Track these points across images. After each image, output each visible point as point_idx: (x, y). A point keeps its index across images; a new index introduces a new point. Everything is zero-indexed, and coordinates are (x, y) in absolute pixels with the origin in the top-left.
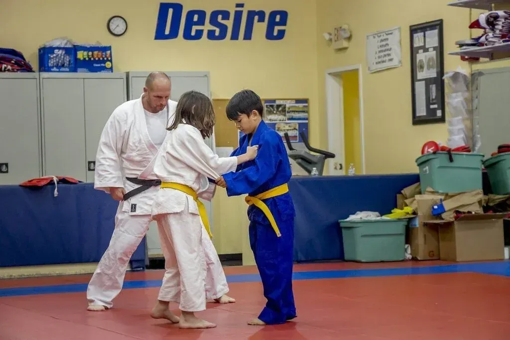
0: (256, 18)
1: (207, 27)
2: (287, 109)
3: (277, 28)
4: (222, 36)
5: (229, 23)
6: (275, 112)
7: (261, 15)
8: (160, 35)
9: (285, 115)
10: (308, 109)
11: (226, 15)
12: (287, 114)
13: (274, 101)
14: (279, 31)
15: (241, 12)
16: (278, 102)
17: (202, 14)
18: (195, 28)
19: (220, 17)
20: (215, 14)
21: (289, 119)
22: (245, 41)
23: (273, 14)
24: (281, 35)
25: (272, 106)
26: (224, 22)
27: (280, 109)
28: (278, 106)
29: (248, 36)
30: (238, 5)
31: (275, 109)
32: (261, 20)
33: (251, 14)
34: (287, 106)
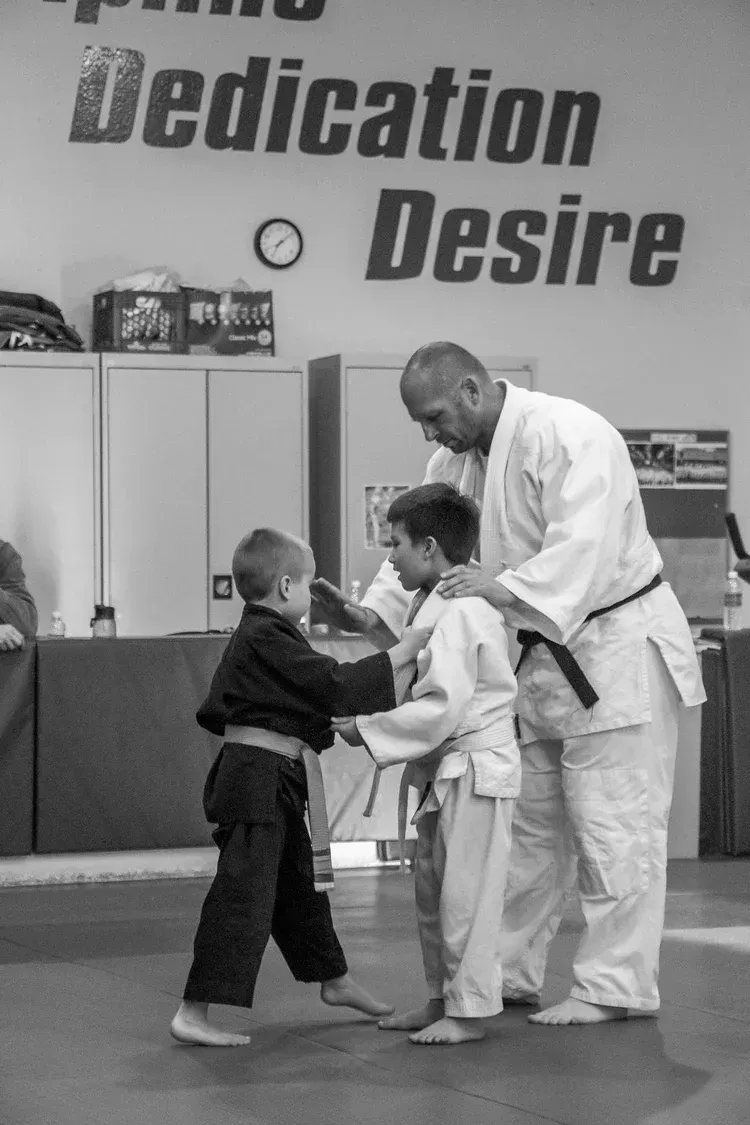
0: (609, 230)
1: (492, 250)
2: (676, 456)
3: (657, 257)
4: (527, 274)
5: (544, 243)
6: (648, 462)
7: (621, 222)
8: (378, 268)
9: (671, 471)
10: (728, 457)
11: (537, 222)
12: (677, 469)
13: (646, 434)
14: (663, 264)
15: (573, 216)
16: (656, 439)
17: (480, 218)
18: (462, 253)
19: (522, 227)
20: (510, 220)
21: (680, 480)
22: (580, 287)
23: (649, 222)
24: (667, 273)
25: (641, 448)
26: (533, 239)
27: (661, 455)
28: (657, 448)
29: (588, 275)
30: (568, 199)
31: (649, 455)
32: (621, 235)
33: (598, 221)
34: (679, 447)
